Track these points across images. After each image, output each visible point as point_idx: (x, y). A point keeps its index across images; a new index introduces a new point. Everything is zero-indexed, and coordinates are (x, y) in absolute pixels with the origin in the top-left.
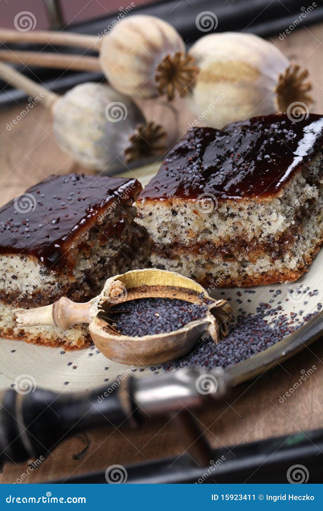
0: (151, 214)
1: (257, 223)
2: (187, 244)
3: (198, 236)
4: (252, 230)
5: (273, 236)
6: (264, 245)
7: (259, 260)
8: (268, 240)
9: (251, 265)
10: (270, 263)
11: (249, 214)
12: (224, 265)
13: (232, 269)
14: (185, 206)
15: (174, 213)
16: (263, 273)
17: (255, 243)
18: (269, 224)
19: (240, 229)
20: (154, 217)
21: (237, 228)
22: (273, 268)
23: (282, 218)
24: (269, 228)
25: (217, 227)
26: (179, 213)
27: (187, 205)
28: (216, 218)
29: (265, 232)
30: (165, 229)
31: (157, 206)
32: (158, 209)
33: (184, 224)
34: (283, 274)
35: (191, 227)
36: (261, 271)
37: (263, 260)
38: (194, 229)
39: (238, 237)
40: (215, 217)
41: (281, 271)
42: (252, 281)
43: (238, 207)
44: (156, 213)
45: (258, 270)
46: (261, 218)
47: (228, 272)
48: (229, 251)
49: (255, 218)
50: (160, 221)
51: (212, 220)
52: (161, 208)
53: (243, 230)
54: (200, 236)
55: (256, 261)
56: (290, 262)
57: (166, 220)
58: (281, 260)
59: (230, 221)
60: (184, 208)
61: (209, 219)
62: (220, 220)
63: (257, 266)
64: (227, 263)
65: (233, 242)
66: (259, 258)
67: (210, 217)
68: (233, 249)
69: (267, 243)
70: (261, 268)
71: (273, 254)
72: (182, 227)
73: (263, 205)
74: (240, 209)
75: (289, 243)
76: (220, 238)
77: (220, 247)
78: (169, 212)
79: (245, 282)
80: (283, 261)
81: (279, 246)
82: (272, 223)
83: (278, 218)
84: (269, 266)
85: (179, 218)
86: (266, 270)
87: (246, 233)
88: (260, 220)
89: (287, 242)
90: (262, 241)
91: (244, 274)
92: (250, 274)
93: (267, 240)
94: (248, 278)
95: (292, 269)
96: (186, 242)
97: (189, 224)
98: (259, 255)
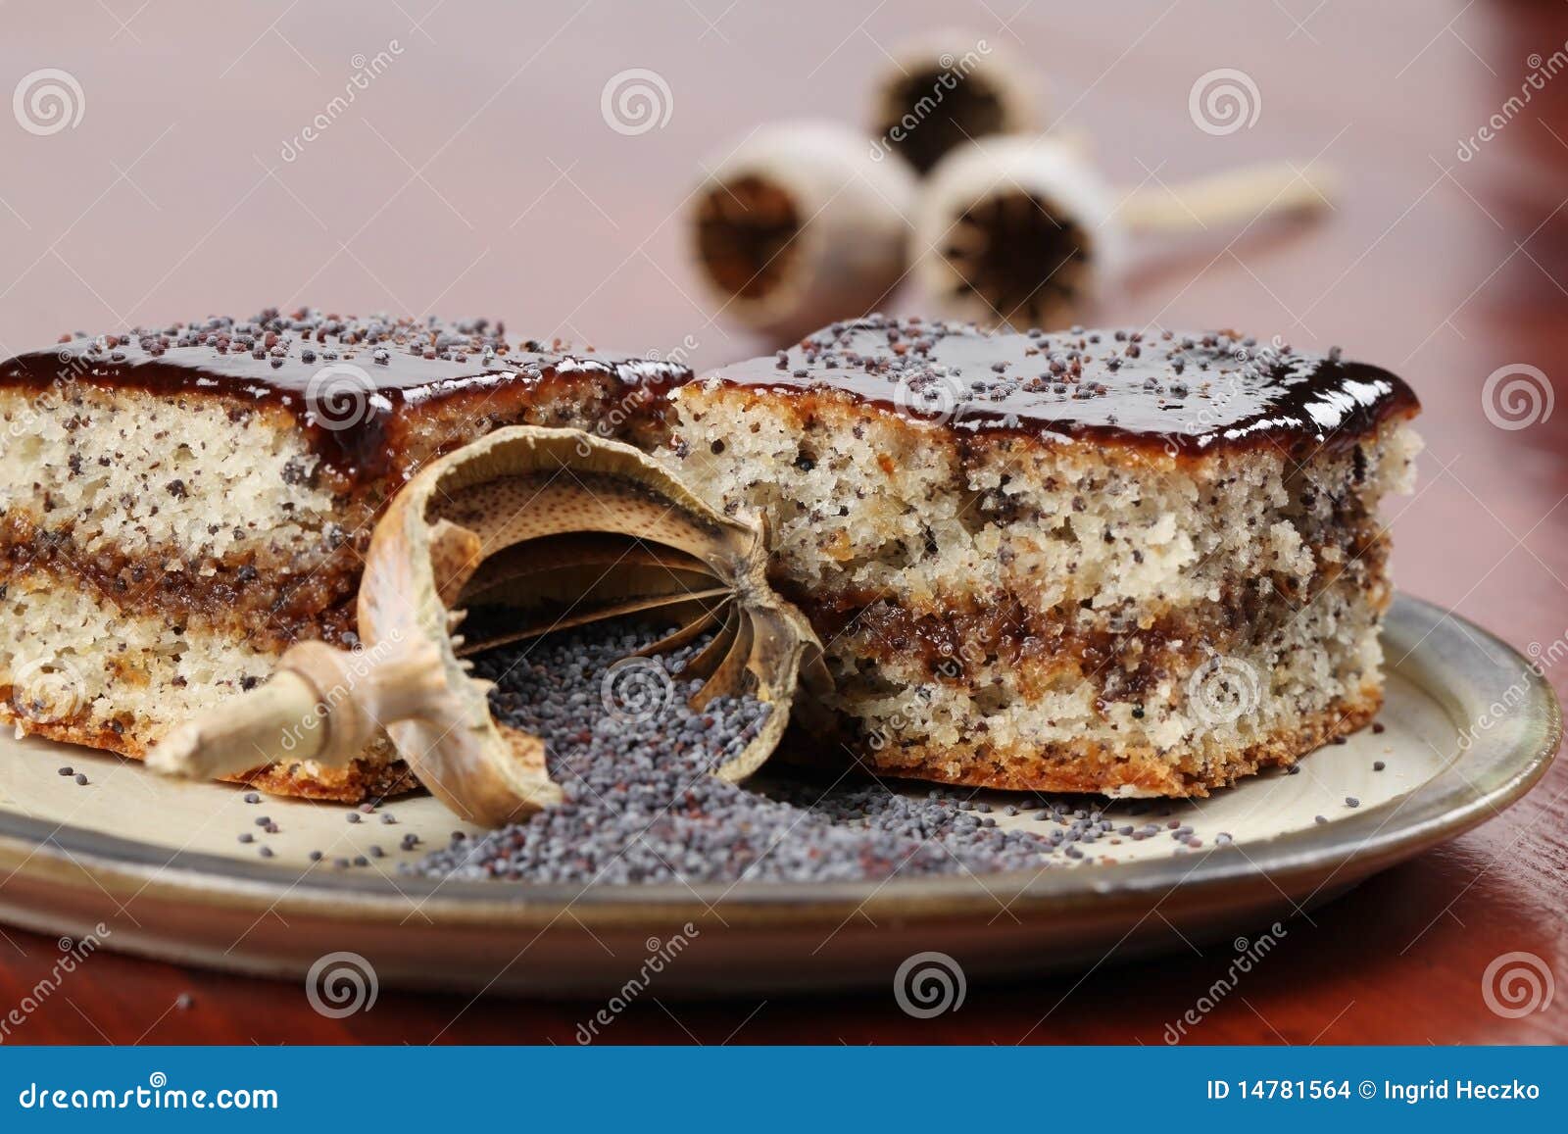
0: (719, 447)
1: (1092, 548)
2: (811, 586)
3: (861, 562)
4: (1068, 566)
5: (1135, 610)
7: (1052, 693)
8: (1112, 623)
9: (1018, 709)
10: (1088, 713)
11: (1078, 505)
12: (918, 690)
13: (943, 713)
14: (858, 433)
15: (806, 460)
16: (1051, 750)
17: (1059, 629)
18: (1138, 557)
19: (1023, 563)
21: (1013, 556)
22: (1096, 735)
23: (1186, 553)
24: (1132, 575)
25: (939, 547)
26: (823, 462)
27: (866, 429)
28: (948, 507)
29: (1108, 591)
31: (756, 414)
32: (756, 428)
33: (827, 508)
34: (1125, 761)
35: (846, 522)
36: (1048, 735)
37: (1066, 698)
38: (855, 533)
39: (1003, 595)
40: (947, 505)
41: (1120, 749)
42: (1001, 771)
43: (1047, 471)
44: (744, 442)
45: (1035, 731)
46: (1114, 533)
47: (924, 722)
49: (1089, 528)
50: (748, 474)
51: (932, 509)
52: (765, 426)
53: (1034, 569)
54: (871, 568)
55: (1039, 697)
56: (1162, 720)
57: (768, 479)
59: (991, 535)
60: (852, 439)
61: (924, 502)
62: (957, 524)
63: (1038, 717)
64: (931, 685)
65: (979, 611)
66: (1055, 686)
67: (928, 498)
69: (1102, 634)
70: (1052, 724)
71: (1112, 681)
72: (817, 517)
73: (1136, 482)
74: (1051, 484)
75: (1180, 651)
76: (939, 586)
77: (930, 620)
78: (790, 447)
79: (975, 769)
80: (1138, 714)
81: (1146, 651)
82: (1150, 557)
83: (1175, 542)
84: (1083, 725)
85: (821, 480)
86: (1064, 736)
87: (1038, 583)
88: (1109, 539)
89: (1178, 643)
90: (1087, 622)
91: (979, 739)
92: (1002, 741)
93: (1107, 620)
94: (991, 758)
95: (1165, 748)
96: (811, 577)
97: (844, 512)
98: (1058, 673)
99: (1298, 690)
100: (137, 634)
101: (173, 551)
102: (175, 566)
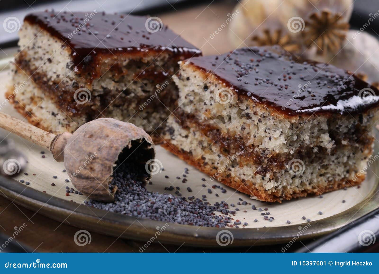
0: (188, 79)
1: (261, 133)
2: (201, 121)
3: (211, 118)
4: (254, 136)
5: (268, 152)
6: (258, 156)
8: (262, 153)
9: (237, 168)
10: (252, 175)
11: (260, 120)
12: (219, 155)
13: (222, 163)
14: (216, 86)
15: (206, 88)
16: (243, 181)
17: (251, 150)
18: (270, 139)
19: (246, 131)
20: (188, 83)
21: (244, 129)
22: (253, 180)
23: (282, 140)
24: (268, 143)
25: (232, 120)
26: (209, 90)
27: (218, 86)
28: (234, 111)
29: (263, 145)
30: (192, 98)
31: (195, 73)
32: (195, 77)
33: (208, 102)
34: (257, 190)
35: (211, 107)
36: (243, 177)
37: (249, 169)
38: (212, 111)
39: (241, 138)
41: (257, 186)
42: (231, 182)
43: (254, 109)
44: (192, 79)
45: (240, 175)
46: (267, 130)
47: (218, 163)
48: (229, 146)
49: (262, 127)
50: (191, 89)
51: (230, 110)
52: (197, 77)
53: (248, 133)
54: (215, 120)
55: (243, 166)
56: (268, 182)
57: (196, 91)
58: (262, 177)
59: (244, 120)
60: (214, 87)
61: (228, 108)
62: (236, 115)
63: (242, 171)
64: (221, 155)
65: (235, 139)
66: (247, 165)
67: (230, 107)
68: (232, 146)
69: (259, 156)
70: (244, 175)
71: (259, 168)
72: (205, 104)
73: (274, 119)
74: (255, 113)
75: (276, 165)
76: (228, 130)
77: (224, 139)
78: (202, 84)
79: (225, 180)
80: (263, 179)
81: (268, 163)
82: (272, 139)
83: (279, 137)
84: (251, 177)
85: (207, 95)
86: (246, 179)
87: (248, 137)
88: (265, 131)
90: (257, 151)
91: (228, 172)
92: (233, 175)
94: (230, 178)
95: (267, 189)
96: (201, 119)
97: (211, 105)
98: (248, 162)
99: (329, 175)
100: (37, 92)
101: (45, 75)
102: (45, 79)
